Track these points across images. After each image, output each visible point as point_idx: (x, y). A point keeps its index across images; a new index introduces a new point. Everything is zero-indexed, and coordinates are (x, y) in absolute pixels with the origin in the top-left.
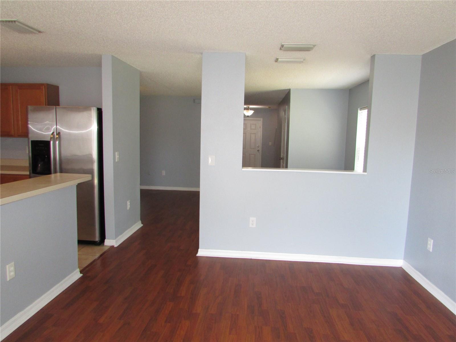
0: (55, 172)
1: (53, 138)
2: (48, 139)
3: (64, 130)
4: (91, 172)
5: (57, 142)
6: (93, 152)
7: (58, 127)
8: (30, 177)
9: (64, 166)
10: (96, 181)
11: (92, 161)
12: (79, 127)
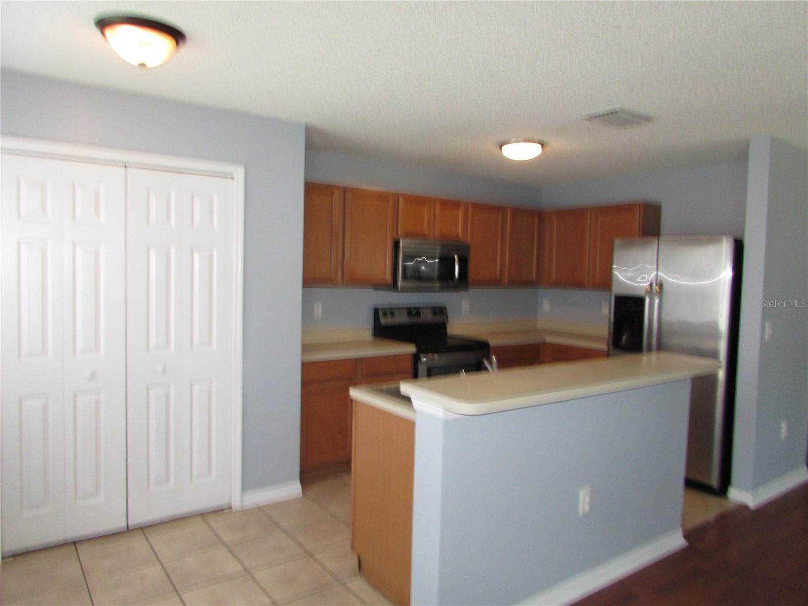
0: (650, 350)
1: (650, 291)
2: (641, 293)
3: (670, 279)
4: (714, 355)
5: (657, 301)
6: (720, 320)
7: (659, 273)
8: (607, 355)
9: (665, 340)
10: (721, 375)
11: (716, 335)
12: (696, 275)
